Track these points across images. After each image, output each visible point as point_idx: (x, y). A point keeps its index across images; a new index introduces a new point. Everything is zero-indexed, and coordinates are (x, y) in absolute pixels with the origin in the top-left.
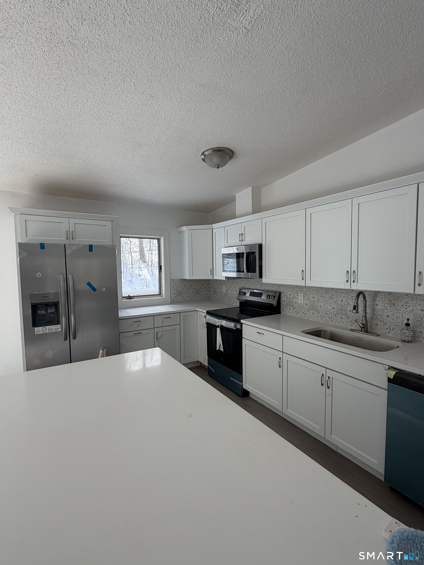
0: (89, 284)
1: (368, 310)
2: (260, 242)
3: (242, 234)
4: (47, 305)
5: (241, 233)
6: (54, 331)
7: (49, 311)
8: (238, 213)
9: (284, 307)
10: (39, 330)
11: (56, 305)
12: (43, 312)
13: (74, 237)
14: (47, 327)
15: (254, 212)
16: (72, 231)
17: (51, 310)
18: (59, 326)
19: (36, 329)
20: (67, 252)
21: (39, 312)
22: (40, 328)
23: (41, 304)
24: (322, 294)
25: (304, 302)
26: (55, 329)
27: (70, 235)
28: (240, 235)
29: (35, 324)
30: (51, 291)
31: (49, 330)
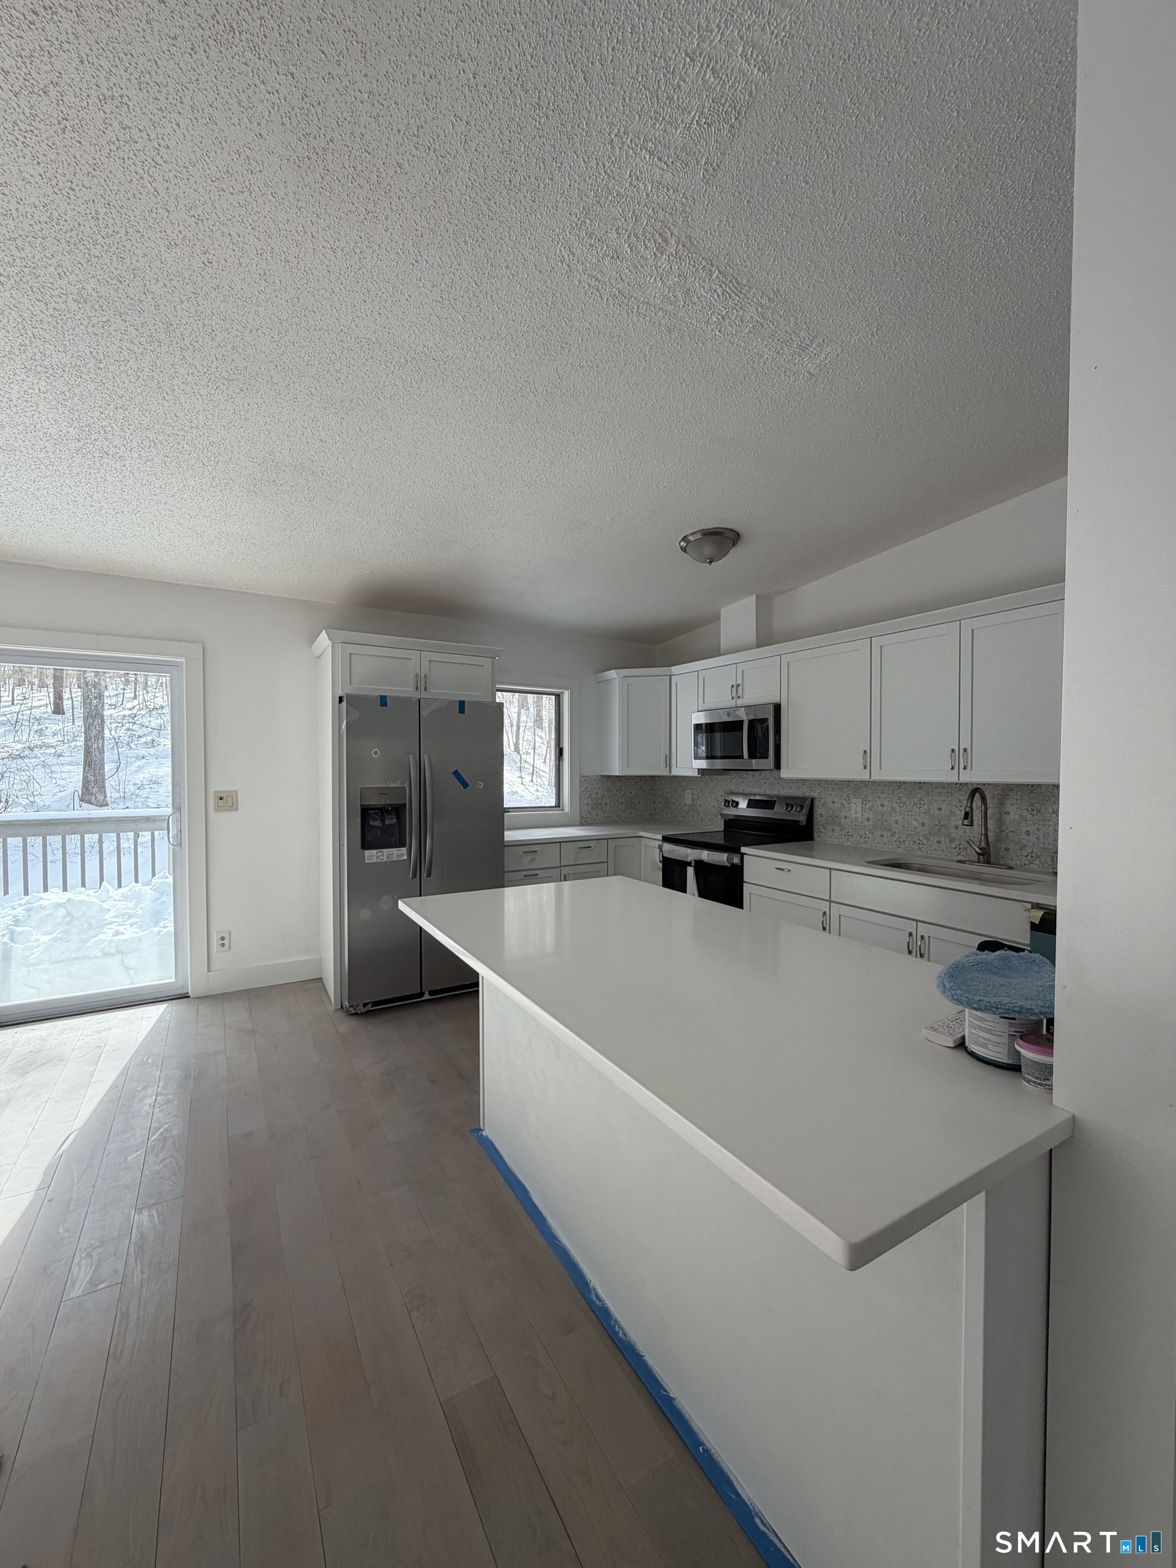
0: (456, 774)
1: (991, 824)
2: (776, 700)
3: (739, 685)
4: (383, 811)
5: (734, 683)
6: (395, 859)
7: (387, 822)
8: (724, 643)
9: (821, 828)
10: (372, 856)
11: (402, 809)
12: (378, 823)
13: (427, 687)
14: (384, 850)
15: (760, 644)
16: (425, 676)
17: (391, 820)
18: (404, 850)
19: (367, 853)
20: (423, 713)
21: (371, 823)
22: (374, 852)
23: (375, 808)
24: (899, 798)
25: (862, 815)
26: (398, 856)
27: (422, 682)
28: (733, 686)
29: (366, 845)
30: (392, 785)
31: (388, 856)
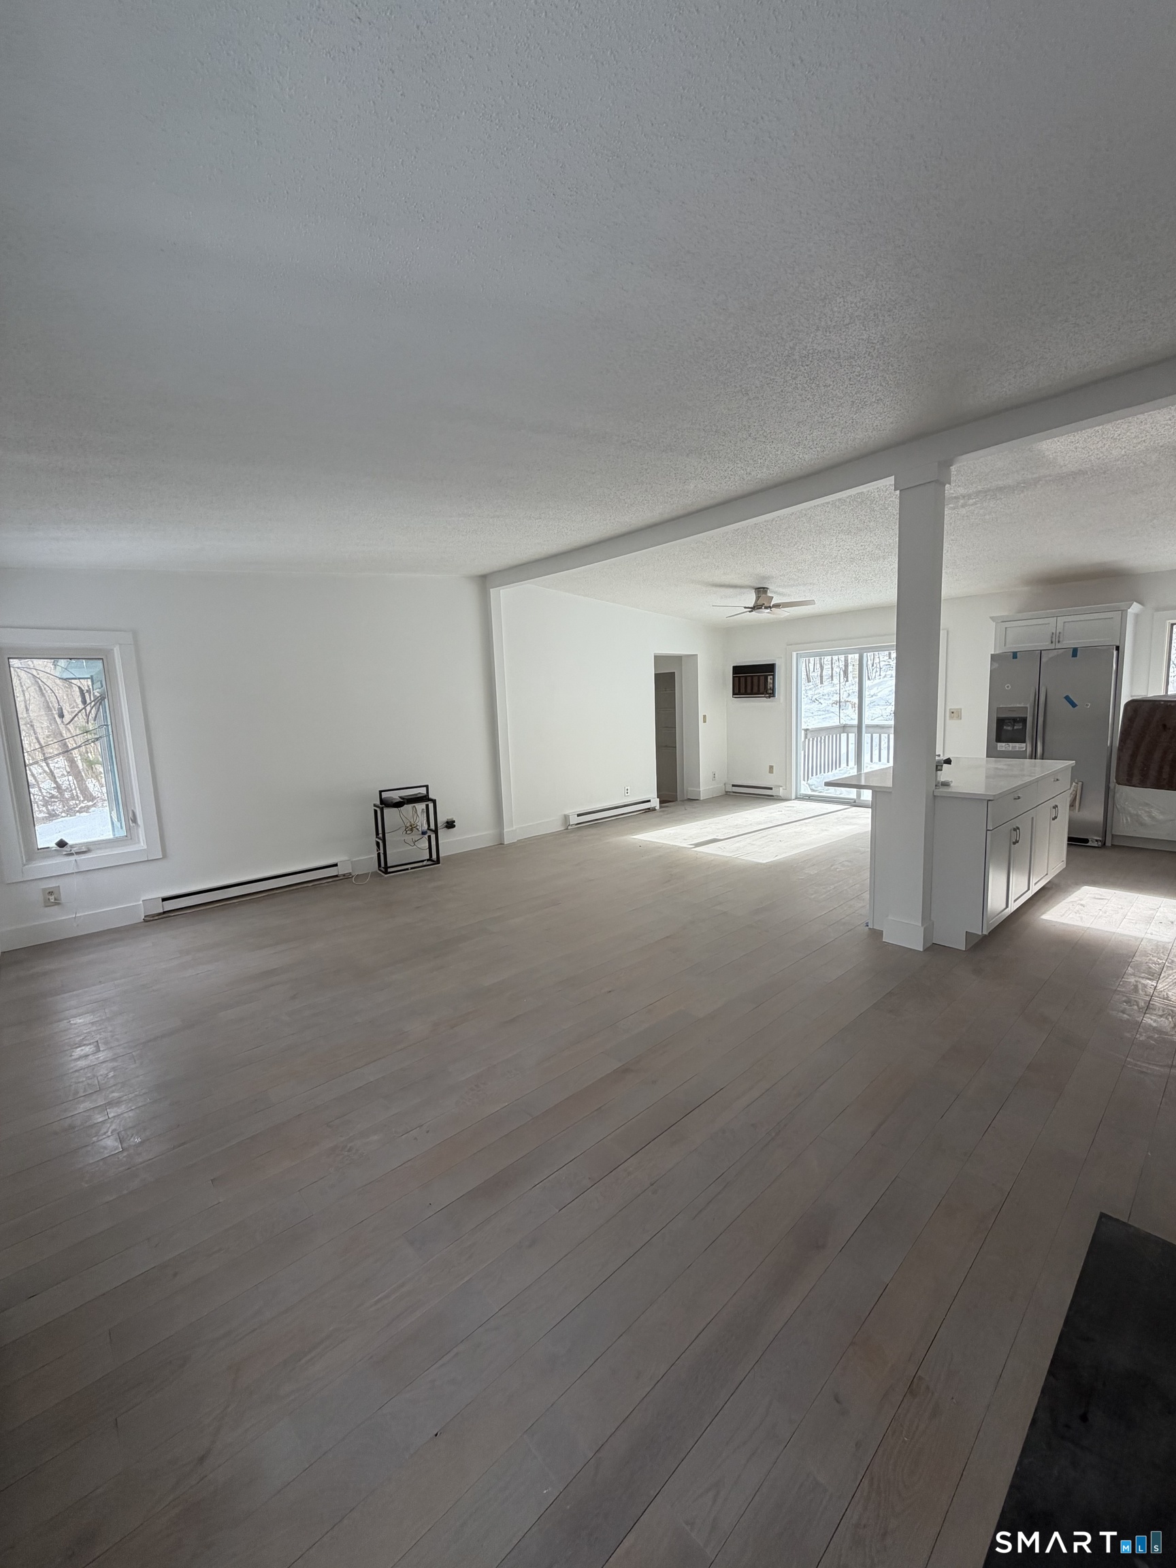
0: (1067, 698)
4: (1015, 720)
6: (1017, 749)
7: (1015, 728)
10: (1002, 746)
11: (1024, 720)
12: (1009, 728)
13: (1061, 640)
14: (1010, 744)
16: (1060, 633)
17: (1018, 727)
18: (1024, 745)
19: (999, 744)
20: (1043, 660)
21: (1005, 727)
22: (1004, 744)
23: (1009, 719)
26: (1019, 748)
27: (1056, 638)
29: (999, 740)
30: (1018, 705)
31: (1012, 747)
